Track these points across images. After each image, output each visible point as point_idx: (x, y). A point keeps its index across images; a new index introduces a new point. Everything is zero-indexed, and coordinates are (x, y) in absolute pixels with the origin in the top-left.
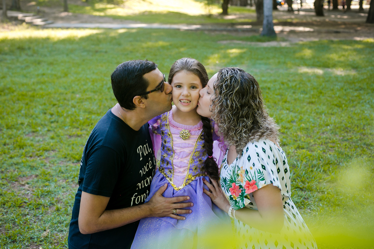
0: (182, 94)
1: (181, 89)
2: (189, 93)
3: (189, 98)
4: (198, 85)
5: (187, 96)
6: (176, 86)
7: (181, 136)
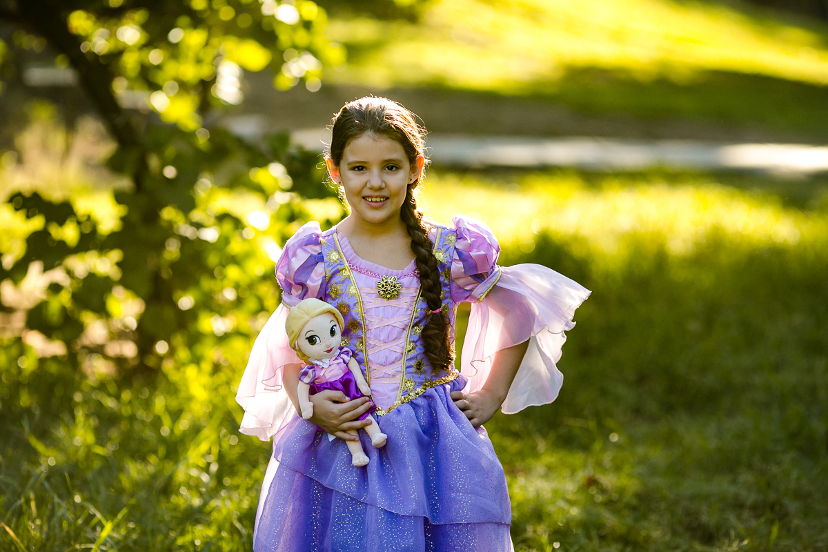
0: (368, 185)
1: (363, 174)
2: (383, 181)
3: (385, 193)
4: (400, 161)
5: (380, 189)
6: (353, 169)
7: (382, 293)
